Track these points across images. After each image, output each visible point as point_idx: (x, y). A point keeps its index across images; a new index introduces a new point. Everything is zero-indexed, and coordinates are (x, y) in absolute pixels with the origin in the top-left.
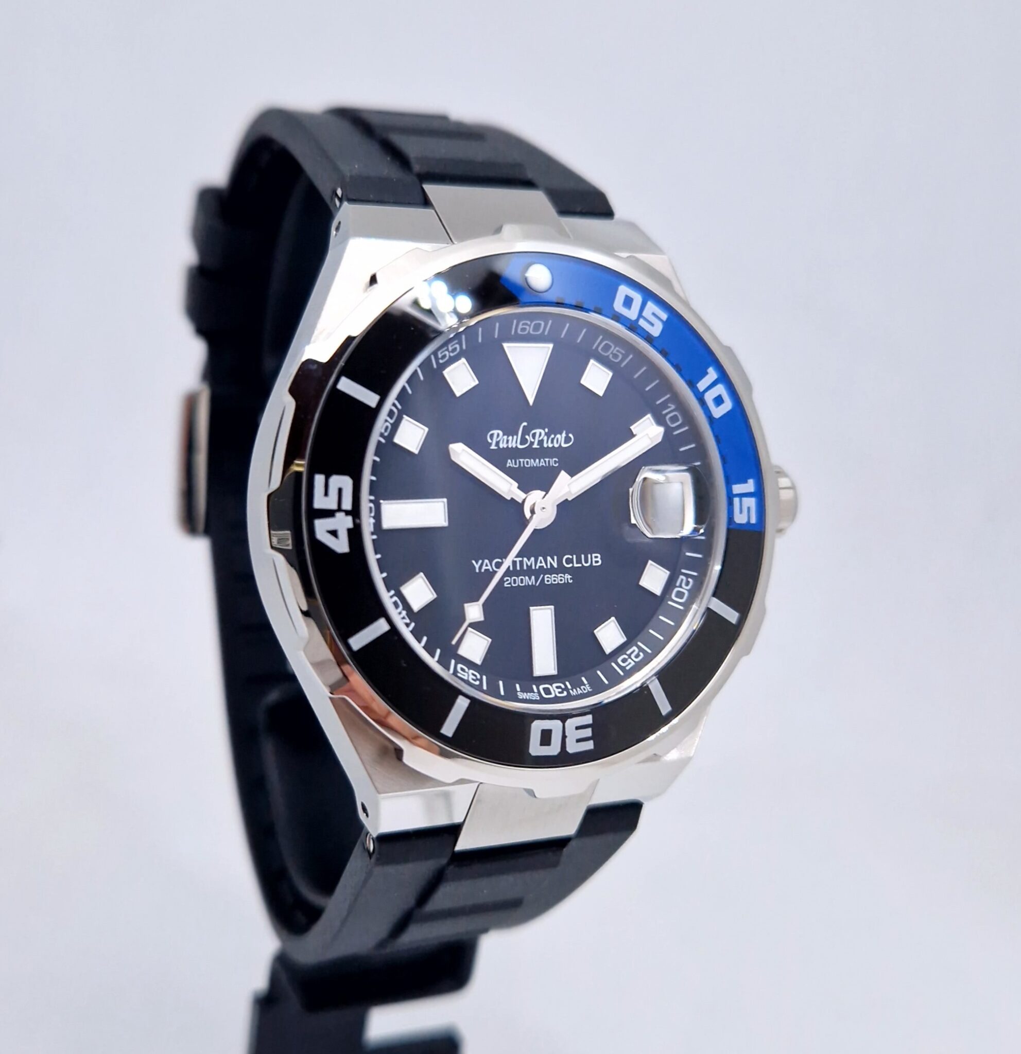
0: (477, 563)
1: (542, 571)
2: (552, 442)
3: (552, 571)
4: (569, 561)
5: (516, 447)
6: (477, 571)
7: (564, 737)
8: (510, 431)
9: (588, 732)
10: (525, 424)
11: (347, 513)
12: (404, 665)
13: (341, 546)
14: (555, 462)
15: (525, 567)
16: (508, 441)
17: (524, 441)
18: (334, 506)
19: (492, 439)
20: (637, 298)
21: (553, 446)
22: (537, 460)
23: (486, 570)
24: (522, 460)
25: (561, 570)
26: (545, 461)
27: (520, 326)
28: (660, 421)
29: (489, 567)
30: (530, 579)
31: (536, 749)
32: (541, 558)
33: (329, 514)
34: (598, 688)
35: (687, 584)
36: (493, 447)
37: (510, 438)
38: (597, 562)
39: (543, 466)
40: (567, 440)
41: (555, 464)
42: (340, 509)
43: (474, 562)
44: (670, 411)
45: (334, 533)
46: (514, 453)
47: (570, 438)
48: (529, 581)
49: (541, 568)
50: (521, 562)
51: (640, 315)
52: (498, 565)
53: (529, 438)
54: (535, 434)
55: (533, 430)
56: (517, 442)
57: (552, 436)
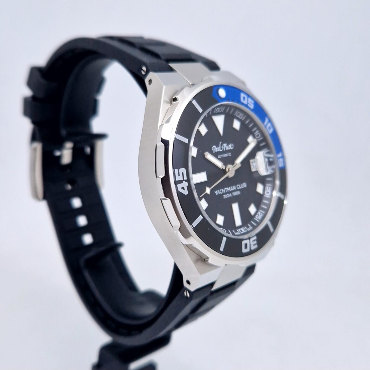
1: (232, 191)
2: (228, 148)
3: (235, 191)
4: (239, 187)
6: (216, 194)
7: (250, 245)
8: (217, 146)
9: (255, 242)
10: (221, 143)
11: (186, 181)
12: (209, 230)
13: (186, 192)
14: (230, 154)
15: (228, 191)
16: (217, 149)
17: (221, 149)
18: (182, 179)
19: (213, 149)
20: (246, 97)
22: (226, 155)
24: (222, 155)
25: (237, 190)
26: (228, 155)
27: (217, 110)
28: (254, 137)
30: (230, 195)
31: (244, 251)
32: (231, 187)
33: (181, 182)
34: (254, 228)
35: (269, 189)
36: (214, 152)
38: (245, 186)
40: (232, 146)
42: (184, 180)
43: (215, 192)
44: (257, 133)
45: (183, 188)
46: (219, 153)
48: (229, 195)
49: (232, 190)
50: (227, 189)
51: (247, 103)
52: (221, 192)
53: (222, 147)
54: (223, 146)
55: (223, 144)
56: (219, 150)
57: (228, 146)
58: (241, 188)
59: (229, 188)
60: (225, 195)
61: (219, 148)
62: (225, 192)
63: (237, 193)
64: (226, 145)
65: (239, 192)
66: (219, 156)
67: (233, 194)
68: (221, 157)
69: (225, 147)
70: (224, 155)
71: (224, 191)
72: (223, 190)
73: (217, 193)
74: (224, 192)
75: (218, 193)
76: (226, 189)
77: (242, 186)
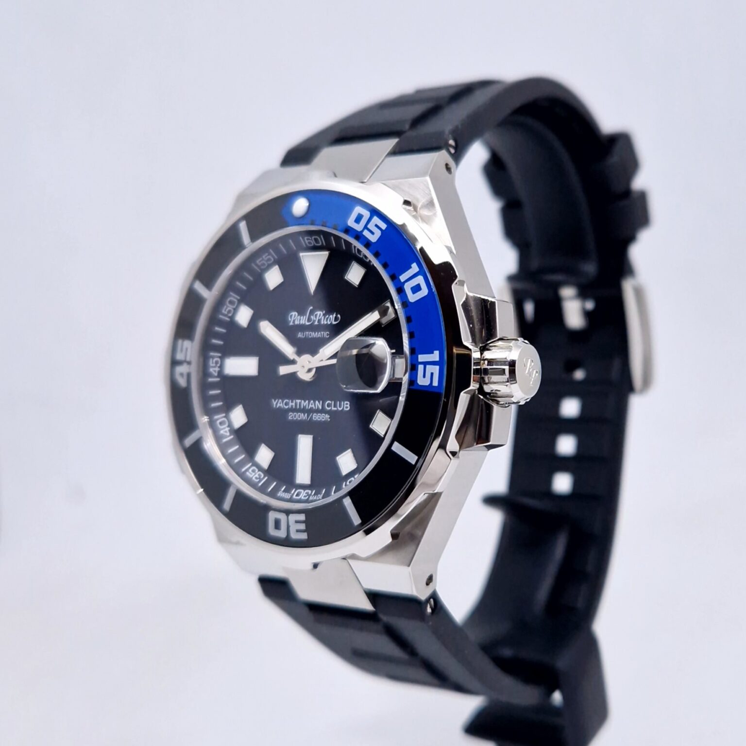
0: (275, 401)
1: (310, 411)
2: (327, 320)
3: (318, 411)
4: (329, 405)
5: (305, 323)
6: (275, 406)
8: (301, 313)
9: (302, 527)
10: (311, 308)
14: (328, 335)
15: (302, 407)
16: (300, 320)
17: (309, 320)
19: (291, 318)
20: (367, 214)
21: (327, 324)
22: (317, 333)
23: (279, 406)
24: (307, 333)
25: (323, 411)
26: (321, 334)
29: (281, 405)
30: (304, 415)
31: (273, 532)
32: (312, 401)
36: (291, 324)
37: (302, 317)
38: (347, 407)
39: (319, 337)
40: (336, 319)
41: (327, 335)
42: (186, 361)
43: (273, 401)
46: (302, 328)
47: (339, 318)
48: (303, 417)
49: (312, 408)
50: (300, 403)
51: (366, 227)
52: (286, 404)
53: (313, 318)
54: (316, 315)
55: (316, 312)
56: (305, 320)
57: (327, 316)
58: (335, 409)
59: (307, 402)
60: (294, 414)
61: (305, 317)
62: (294, 407)
63: (323, 418)
64: (324, 315)
65: (328, 416)
66: (300, 333)
67: (314, 416)
68: (303, 335)
69: (320, 318)
70: (313, 333)
71: (292, 404)
72: (292, 402)
73: (277, 404)
74: (292, 406)
76: (298, 401)
77: (340, 407)
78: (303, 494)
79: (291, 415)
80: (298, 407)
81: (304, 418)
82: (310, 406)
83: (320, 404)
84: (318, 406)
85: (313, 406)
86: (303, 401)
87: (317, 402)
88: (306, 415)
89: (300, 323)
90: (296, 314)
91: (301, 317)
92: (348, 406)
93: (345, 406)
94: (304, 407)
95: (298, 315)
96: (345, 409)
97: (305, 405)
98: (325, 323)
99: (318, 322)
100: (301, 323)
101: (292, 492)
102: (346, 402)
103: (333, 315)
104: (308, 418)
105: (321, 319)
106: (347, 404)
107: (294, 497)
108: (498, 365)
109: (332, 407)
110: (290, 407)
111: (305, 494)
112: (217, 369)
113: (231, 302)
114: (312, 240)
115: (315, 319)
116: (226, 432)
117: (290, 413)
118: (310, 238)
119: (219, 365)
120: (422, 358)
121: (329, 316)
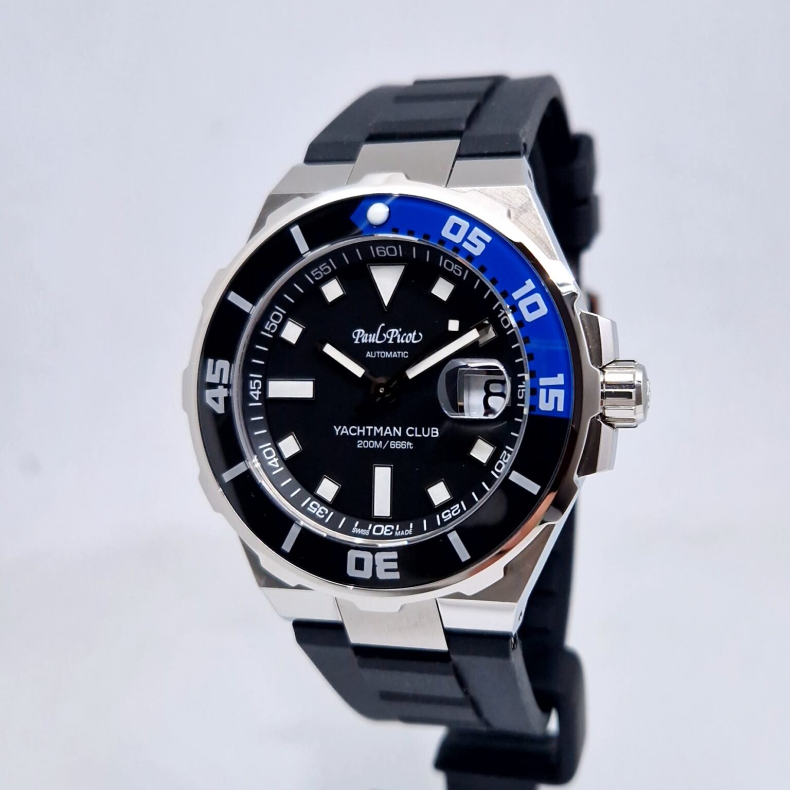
0: (337, 427)
1: (388, 438)
2: (404, 339)
3: (396, 438)
4: (411, 432)
5: (375, 342)
6: (337, 434)
7: (374, 566)
8: (370, 330)
9: (395, 565)
10: (383, 325)
11: (225, 386)
13: (220, 409)
14: (406, 355)
15: (375, 434)
16: (368, 338)
17: (381, 338)
18: (217, 381)
19: (356, 335)
20: (465, 225)
21: (405, 342)
22: (391, 353)
23: (344, 434)
24: (378, 352)
25: (404, 438)
26: (397, 354)
27: (378, 251)
29: (347, 432)
31: (352, 571)
32: (388, 428)
33: (213, 386)
34: (416, 532)
35: (506, 458)
36: (356, 342)
37: (371, 335)
38: (435, 434)
39: (395, 357)
40: (417, 337)
42: (220, 384)
44: (502, 315)
45: (216, 399)
46: (372, 347)
47: (420, 336)
48: (376, 445)
49: (388, 435)
50: (372, 430)
51: (465, 239)
52: (354, 431)
53: (386, 336)
54: (390, 333)
55: (389, 329)
56: (375, 339)
57: (405, 334)
58: (420, 436)
59: (381, 428)
60: (365, 441)
61: (374, 335)
62: (364, 434)
63: (404, 446)
64: (400, 333)
65: (411, 444)
66: (368, 353)
67: (391, 444)
68: (373, 355)
69: (395, 336)
70: (387, 353)
71: (361, 431)
72: (361, 429)
73: (340, 431)
74: (361, 433)
75: (343, 432)
76: (370, 428)
77: (426, 433)
78: (385, 529)
79: (360, 443)
80: (369, 434)
81: (378, 447)
82: (386, 433)
83: (398, 430)
84: (396, 433)
85: (390, 433)
86: (376, 428)
87: (395, 428)
88: (381, 442)
89: (368, 342)
90: (363, 331)
91: (369, 334)
92: (437, 432)
93: (433, 432)
94: (378, 434)
95: (366, 333)
96: (432, 436)
97: (378, 432)
98: (403, 341)
99: (392, 341)
100: (370, 341)
101: (370, 528)
102: (433, 429)
103: (412, 333)
104: (383, 446)
105: (396, 338)
106: (435, 430)
107: (374, 533)
108: (622, 388)
109: (414, 434)
110: (358, 434)
111: (386, 530)
112: (258, 393)
113: (276, 317)
114: (385, 250)
115: (388, 337)
116: (274, 463)
117: (359, 442)
118: (384, 248)
119: (259, 388)
120: (543, 381)
121: (407, 334)
